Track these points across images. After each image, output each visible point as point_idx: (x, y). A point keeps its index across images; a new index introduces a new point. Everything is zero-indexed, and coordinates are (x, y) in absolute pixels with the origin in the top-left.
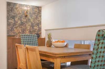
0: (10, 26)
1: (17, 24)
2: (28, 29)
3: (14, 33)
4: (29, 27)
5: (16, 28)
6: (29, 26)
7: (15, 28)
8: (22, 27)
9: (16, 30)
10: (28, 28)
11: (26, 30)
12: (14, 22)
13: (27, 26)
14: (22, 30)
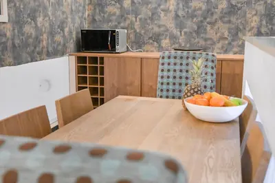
0: (195, 19)
1: (216, 13)
2: (253, 28)
3: (206, 40)
4: (255, 18)
5: (212, 24)
6: (256, 15)
7: (209, 23)
8: (233, 19)
9: (211, 32)
10: (252, 22)
11: (245, 29)
12: (207, 5)
13: (248, 16)
14: (232, 29)
